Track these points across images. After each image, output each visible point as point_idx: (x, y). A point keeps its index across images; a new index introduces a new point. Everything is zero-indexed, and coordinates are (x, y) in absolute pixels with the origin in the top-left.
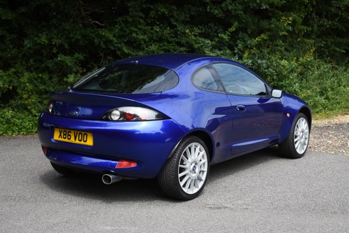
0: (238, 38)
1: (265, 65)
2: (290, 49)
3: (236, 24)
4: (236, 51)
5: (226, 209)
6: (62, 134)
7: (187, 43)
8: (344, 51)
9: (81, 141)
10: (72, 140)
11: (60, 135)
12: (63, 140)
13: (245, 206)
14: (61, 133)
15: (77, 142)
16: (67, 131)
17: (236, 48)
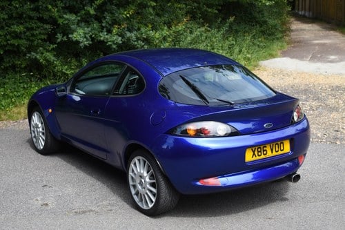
0: (106, 10)
1: (134, 38)
2: (161, 12)
4: (104, 25)
5: (91, 213)
6: (256, 153)
7: (51, 17)
8: (217, 12)
9: (278, 151)
10: (269, 154)
11: (254, 154)
12: (258, 158)
13: (109, 208)
14: (254, 152)
15: (275, 153)
16: (262, 147)
17: (104, 21)
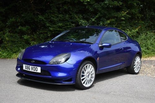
0: (101, 20)
3: (99, 14)
